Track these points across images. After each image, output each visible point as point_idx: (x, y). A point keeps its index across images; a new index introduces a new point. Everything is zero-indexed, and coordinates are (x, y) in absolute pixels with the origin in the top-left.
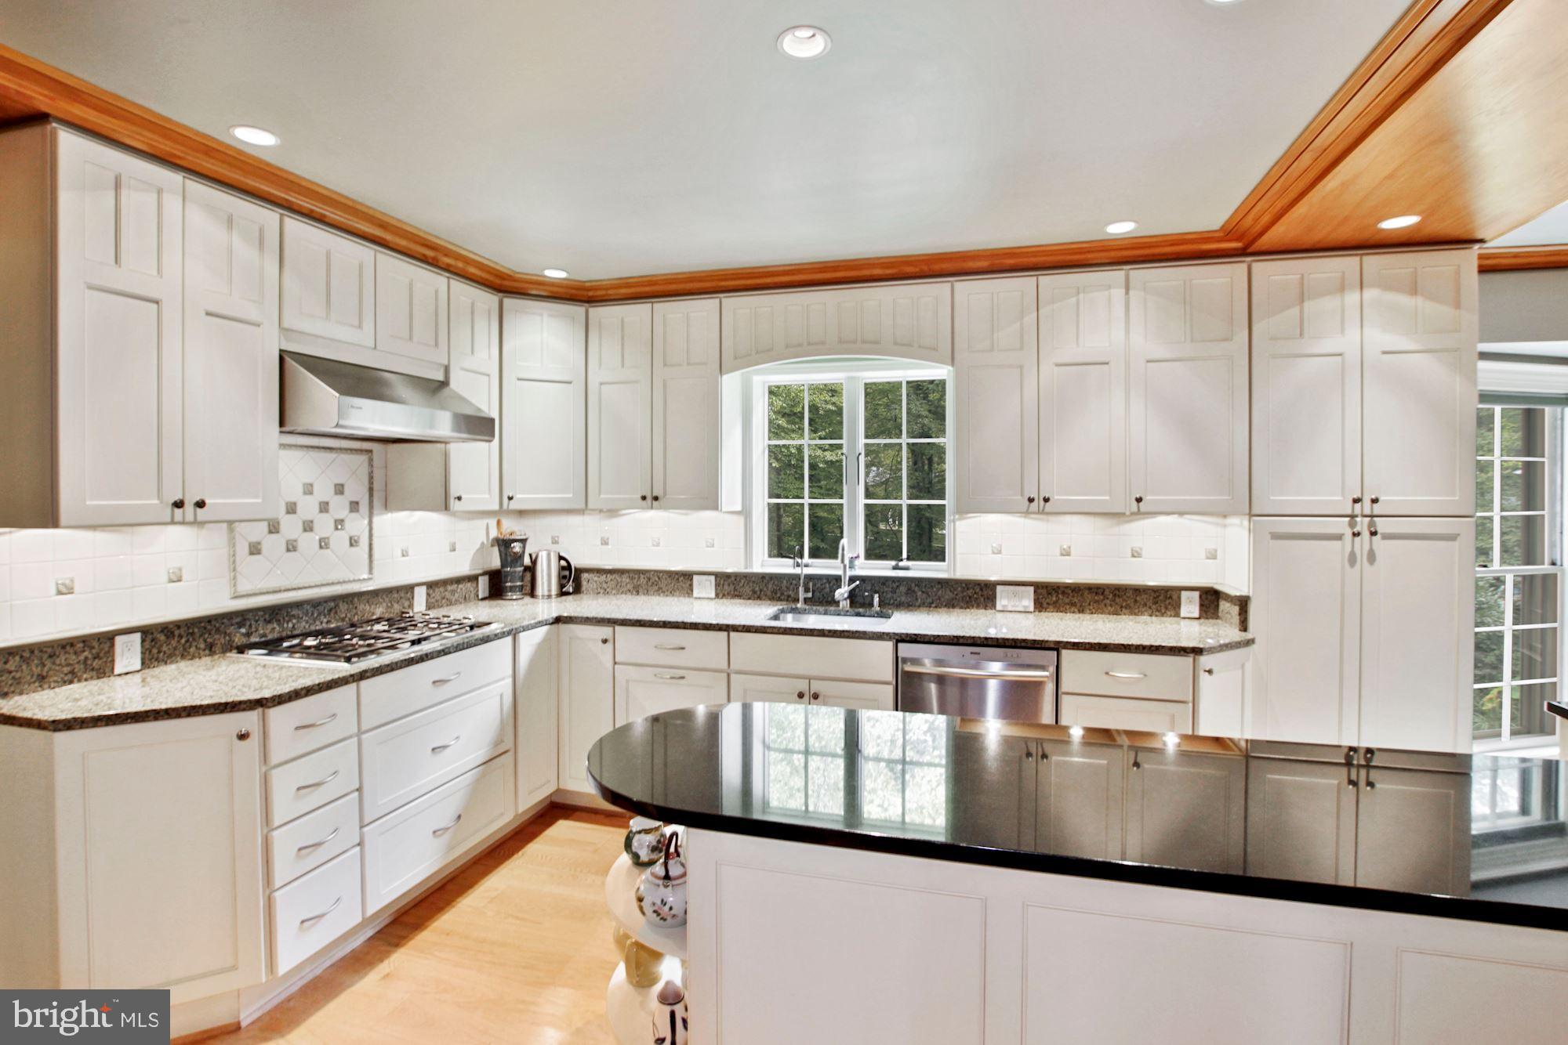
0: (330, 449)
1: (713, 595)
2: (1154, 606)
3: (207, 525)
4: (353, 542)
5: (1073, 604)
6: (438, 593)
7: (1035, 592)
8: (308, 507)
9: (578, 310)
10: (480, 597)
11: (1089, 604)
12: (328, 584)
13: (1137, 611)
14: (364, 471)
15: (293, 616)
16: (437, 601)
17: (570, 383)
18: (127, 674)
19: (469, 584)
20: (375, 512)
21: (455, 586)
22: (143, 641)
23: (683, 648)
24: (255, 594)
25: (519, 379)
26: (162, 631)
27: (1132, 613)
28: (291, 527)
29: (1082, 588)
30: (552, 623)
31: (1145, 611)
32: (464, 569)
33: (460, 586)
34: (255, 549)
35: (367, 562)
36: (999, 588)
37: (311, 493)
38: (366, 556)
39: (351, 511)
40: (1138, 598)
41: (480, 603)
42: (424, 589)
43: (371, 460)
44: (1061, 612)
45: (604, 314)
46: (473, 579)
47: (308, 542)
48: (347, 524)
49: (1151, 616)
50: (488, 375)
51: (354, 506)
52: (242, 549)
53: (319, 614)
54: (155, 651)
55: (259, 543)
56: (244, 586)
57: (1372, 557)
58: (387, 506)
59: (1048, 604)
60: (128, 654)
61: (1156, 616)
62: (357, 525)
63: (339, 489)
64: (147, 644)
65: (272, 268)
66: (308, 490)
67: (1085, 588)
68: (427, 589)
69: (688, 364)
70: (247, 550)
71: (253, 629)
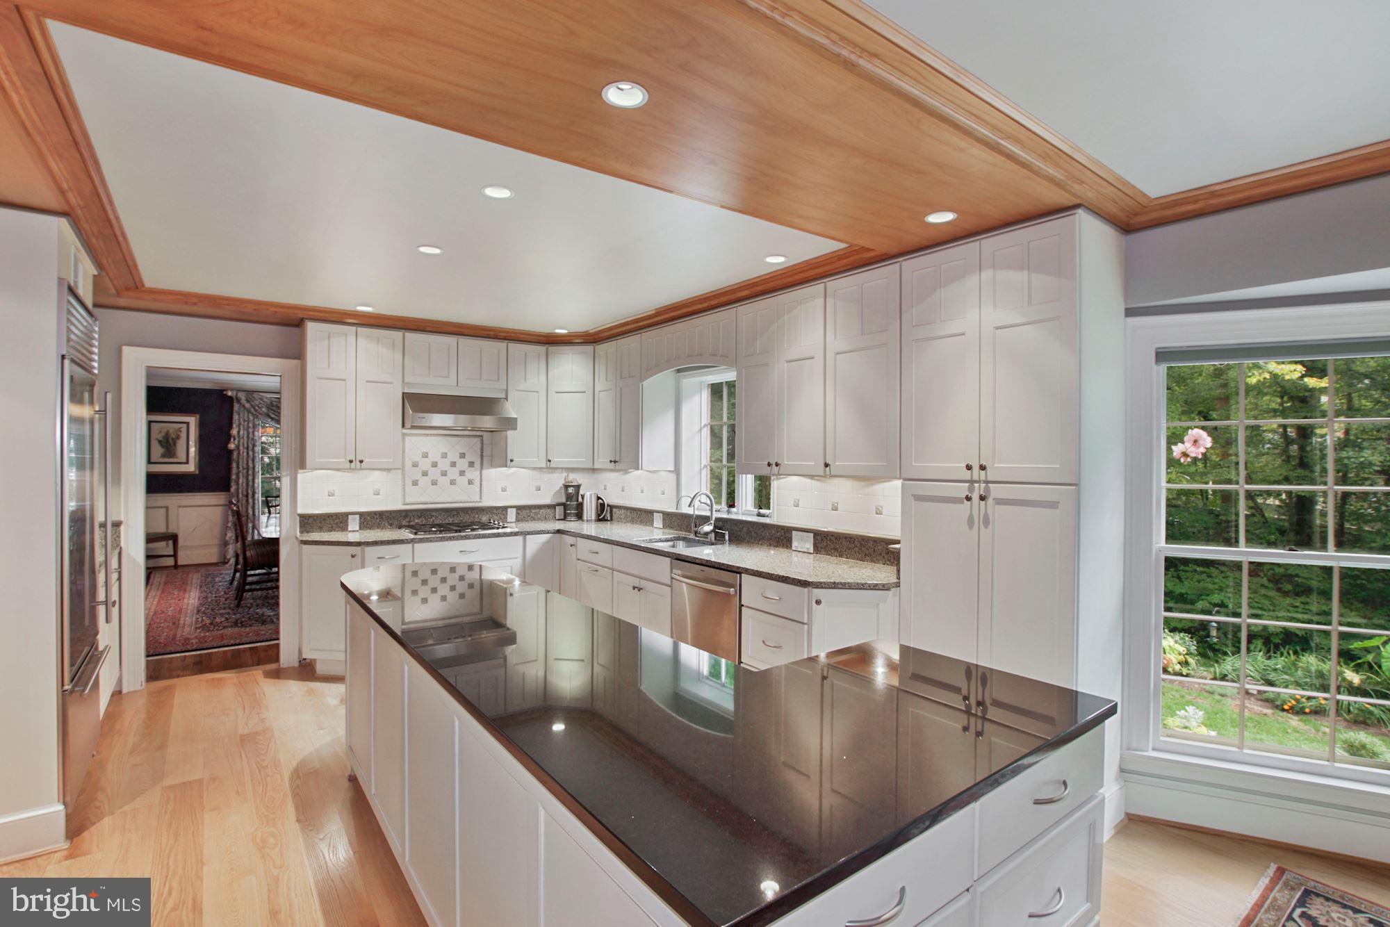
0: (457, 436)
1: (661, 526)
2: (886, 557)
3: (392, 471)
4: (470, 482)
5: (836, 550)
6: (524, 513)
7: (814, 537)
8: (444, 465)
9: (590, 348)
10: (557, 518)
11: (846, 551)
12: (455, 502)
13: (875, 559)
14: (478, 447)
15: (433, 516)
16: (524, 517)
17: (584, 392)
18: (354, 531)
19: (549, 510)
20: (484, 467)
21: (538, 510)
22: (360, 518)
23: (597, 553)
24: (415, 504)
25: (557, 393)
26: (368, 515)
27: (872, 561)
28: (434, 473)
29: (841, 536)
30: (554, 533)
31: (881, 560)
32: (547, 500)
33: (542, 511)
34: (415, 483)
35: (479, 493)
36: (794, 533)
37: (446, 457)
38: (479, 490)
39: (469, 466)
40: (876, 549)
41: (557, 522)
42: (514, 510)
43: (482, 440)
44: (829, 555)
45: (602, 348)
46: (552, 507)
47: (444, 481)
48: (466, 474)
49: (884, 564)
50: (537, 392)
51: (471, 464)
52: (408, 483)
53: (448, 517)
54: (365, 523)
55: (417, 481)
56: (408, 500)
57: (986, 522)
58: (492, 465)
59: (821, 548)
60: (354, 524)
61: (888, 565)
62: (473, 474)
63: (463, 456)
64: (362, 520)
65: (399, 356)
66: (444, 456)
67: (843, 537)
68: (517, 510)
69: (630, 377)
70: (411, 484)
71: (412, 519)
